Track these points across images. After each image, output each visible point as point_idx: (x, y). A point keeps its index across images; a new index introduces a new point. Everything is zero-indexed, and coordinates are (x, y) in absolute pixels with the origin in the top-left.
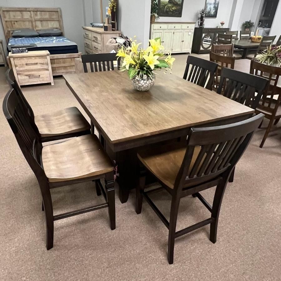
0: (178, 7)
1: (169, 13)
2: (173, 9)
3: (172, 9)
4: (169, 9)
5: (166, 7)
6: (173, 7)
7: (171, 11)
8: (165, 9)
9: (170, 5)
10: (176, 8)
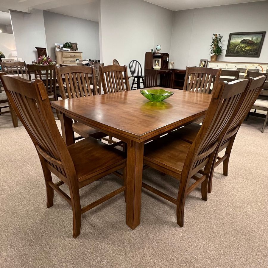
0: (255, 47)
1: (240, 53)
2: (247, 48)
3: (245, 49)
4: (242, 49)
5: (237, 47)
6: (246, 47)
7: (243, 51)
8: (236, 50)
9: (242, 45)
10: (251, 48)
